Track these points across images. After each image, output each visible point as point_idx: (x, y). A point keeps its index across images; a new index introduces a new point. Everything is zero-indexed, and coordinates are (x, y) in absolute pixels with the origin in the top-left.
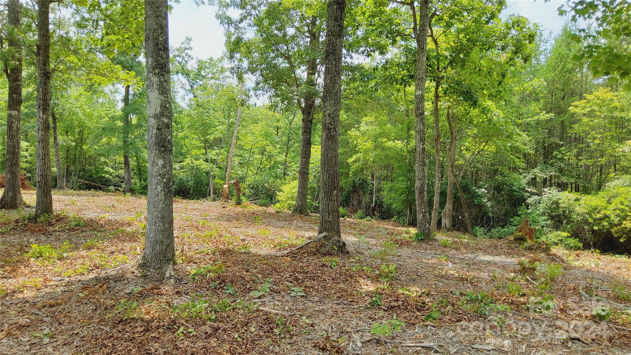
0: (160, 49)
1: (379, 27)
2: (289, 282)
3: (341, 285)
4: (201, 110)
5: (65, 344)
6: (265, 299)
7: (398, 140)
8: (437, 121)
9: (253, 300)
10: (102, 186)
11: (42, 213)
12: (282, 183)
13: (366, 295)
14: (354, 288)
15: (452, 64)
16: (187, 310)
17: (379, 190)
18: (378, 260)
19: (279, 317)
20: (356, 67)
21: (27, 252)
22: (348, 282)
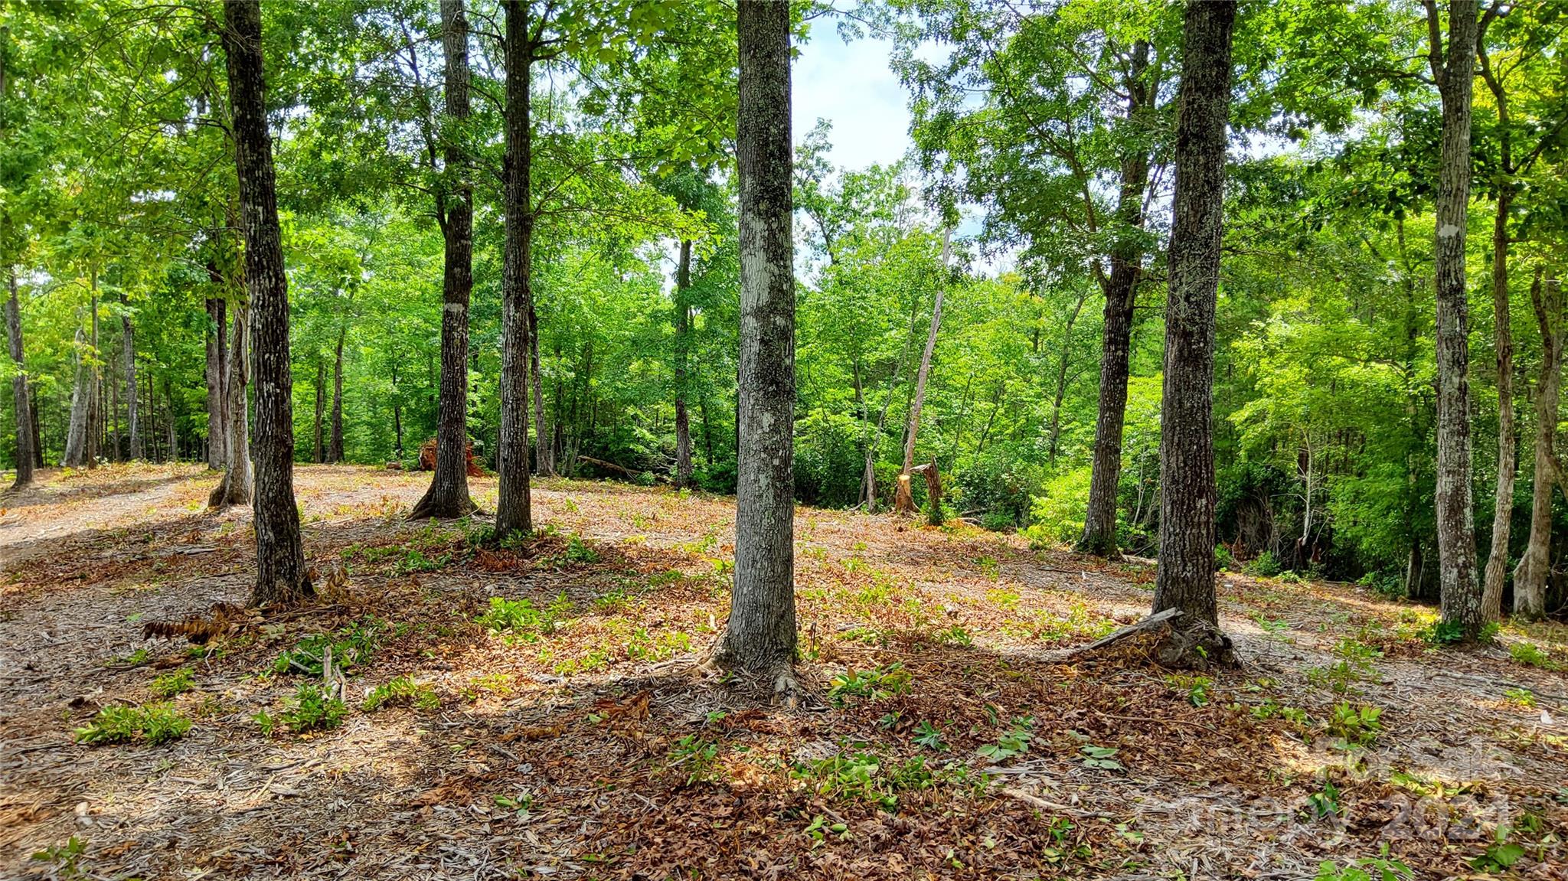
0: (772, 154)
1: (1325, 60)
2: (1079, 731)
3: (1221, 752)
4: (848, 292)
5: (563, 829)
6: (1015, 769)
7: (1379, 361)
8: (1503, 309)
9: (987, 769)
10: (628, 471)
11: (509, 529)
12: (1046, 473)
13: (1294, 785)
14: (1260, 761)
15: (1550, 148)
16: (830, 777)
17: (1322, 500)
18: (1325, 692)
19: (1055, 820)
20: (1257, 169)
21: (481, 615)
22: (1241, 745)
